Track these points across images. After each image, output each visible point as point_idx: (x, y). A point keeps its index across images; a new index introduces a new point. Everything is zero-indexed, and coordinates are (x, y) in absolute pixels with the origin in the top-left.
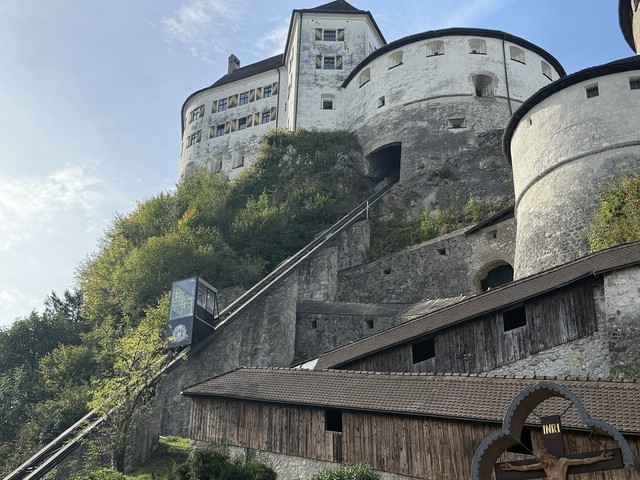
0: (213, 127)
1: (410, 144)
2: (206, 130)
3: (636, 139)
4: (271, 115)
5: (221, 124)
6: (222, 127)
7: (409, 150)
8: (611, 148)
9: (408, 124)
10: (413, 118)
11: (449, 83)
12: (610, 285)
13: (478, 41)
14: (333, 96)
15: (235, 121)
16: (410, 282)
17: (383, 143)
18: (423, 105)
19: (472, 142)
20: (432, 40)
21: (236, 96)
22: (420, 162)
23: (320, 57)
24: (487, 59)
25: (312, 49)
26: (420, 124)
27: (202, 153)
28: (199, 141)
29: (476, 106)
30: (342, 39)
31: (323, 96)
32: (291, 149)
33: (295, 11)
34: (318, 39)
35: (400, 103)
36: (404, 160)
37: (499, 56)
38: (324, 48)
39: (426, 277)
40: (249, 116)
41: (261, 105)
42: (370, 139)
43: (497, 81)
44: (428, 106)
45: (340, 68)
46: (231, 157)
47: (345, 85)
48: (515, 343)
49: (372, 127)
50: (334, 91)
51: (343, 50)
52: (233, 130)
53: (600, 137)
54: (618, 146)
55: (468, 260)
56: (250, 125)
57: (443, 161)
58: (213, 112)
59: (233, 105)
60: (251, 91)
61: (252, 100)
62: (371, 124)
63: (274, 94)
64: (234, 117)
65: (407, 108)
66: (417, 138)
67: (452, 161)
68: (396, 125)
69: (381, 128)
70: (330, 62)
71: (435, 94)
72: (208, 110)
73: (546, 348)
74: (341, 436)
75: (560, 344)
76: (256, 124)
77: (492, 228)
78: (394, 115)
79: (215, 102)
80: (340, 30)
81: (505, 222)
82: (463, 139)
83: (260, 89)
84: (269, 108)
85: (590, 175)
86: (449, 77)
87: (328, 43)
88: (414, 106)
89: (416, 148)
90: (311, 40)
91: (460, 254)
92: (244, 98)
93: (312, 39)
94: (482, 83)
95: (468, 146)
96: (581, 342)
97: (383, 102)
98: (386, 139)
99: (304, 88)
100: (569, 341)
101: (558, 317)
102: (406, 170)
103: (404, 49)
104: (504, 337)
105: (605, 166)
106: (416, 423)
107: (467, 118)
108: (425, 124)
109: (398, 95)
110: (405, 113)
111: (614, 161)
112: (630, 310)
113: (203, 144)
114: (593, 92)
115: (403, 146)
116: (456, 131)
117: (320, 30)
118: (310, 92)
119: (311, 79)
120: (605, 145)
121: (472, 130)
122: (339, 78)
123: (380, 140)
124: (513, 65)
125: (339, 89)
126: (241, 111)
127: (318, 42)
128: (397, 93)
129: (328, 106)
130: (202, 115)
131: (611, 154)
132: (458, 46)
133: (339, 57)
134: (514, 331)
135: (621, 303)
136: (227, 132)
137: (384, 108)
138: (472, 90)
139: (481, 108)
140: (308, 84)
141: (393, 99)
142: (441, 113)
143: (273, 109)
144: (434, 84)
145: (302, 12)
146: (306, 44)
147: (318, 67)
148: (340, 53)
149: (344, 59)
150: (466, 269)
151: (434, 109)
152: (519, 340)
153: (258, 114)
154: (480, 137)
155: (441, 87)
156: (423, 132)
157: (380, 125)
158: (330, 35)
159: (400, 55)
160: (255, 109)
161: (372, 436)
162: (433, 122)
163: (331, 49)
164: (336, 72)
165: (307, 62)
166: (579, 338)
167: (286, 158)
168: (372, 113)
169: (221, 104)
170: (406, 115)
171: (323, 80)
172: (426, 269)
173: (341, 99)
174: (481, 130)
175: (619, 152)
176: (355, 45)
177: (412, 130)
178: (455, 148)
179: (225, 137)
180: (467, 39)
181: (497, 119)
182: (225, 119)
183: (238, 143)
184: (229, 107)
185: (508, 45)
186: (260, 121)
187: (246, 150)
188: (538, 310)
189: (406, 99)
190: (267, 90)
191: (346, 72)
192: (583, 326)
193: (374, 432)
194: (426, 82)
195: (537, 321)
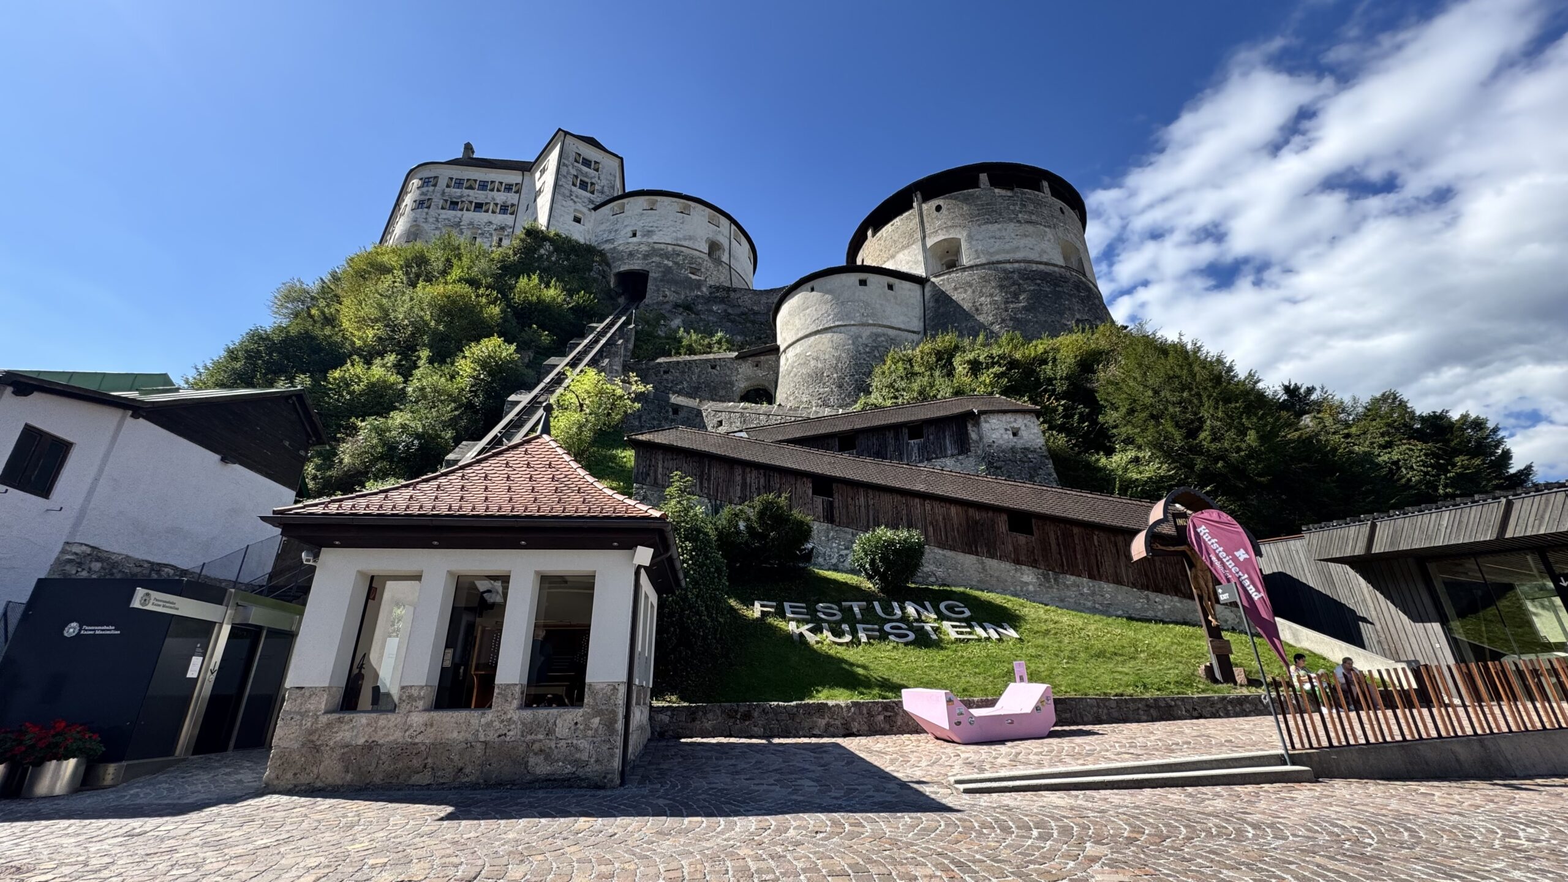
0: (446, 201)
1: (657, 275)
2: (438, 200)
3: (889, 324)
4: (510, 210)
5: (455, 200)
6: (457, 203)
7: (655, 279)
8: (874, 325)
9: (657, 259)
10: (661, 255)
11: (690, 238)
12: (986, 422)
13: (714, 216)
14: (584, 214)
15: (471, 202)
16: (685, 384)
17: (632, 267)
18: (670, 248)
19: (704, 289)
20: (682, 201)
21: (475, 181)
22: (664, 291)
23: (577, 177)
24: (719, 232)
25: (570, 168)
26: (666, 262)
27: (431, 220)
28: (428, 207)
29: (708, 263)
30: (597, 170)
31: (575, 210)
32: (547, 245)
33: (560, 130)
34: (576, 161)
35: (650, 240)
36: (651, 286)
37: (727, 233)
38: (580, 171)
39: (699, 383)
40: (487, 204)
41: (501, 197)
42: (619, 260)
43: (724, 250)
44: (674, 250)
45: (592, 193)
46: (462, 233)
47: (596, 209)
48: (915, 450)
49: (622, 251)
50: (585, 210)
51: (597, 179)
52: (468, 210)
53: (868, 316)
54: (880, 326)
55: (734, 378)
56: (487, 211)
57: (683, 297)
58: (448, 186)
59: (471, 188)
60: (492, 182)
61: (492, 190)
62: (621, 248)
63: (516, 192)
64: (470, 199)
65: (656, 246)
66: (663, 272)
67: (689, 299)
68: (646, 256)
69: (631, 254)
70: (584, 185)
71: (679, 242)
72: (442, 183)
73: (937, 458)
74: (831, 504)
75: (946, 456)
76: (493, 212)
77: (757, 359)
78: (644, 248)
79: (451, 179)
80: (596, 162)
81: (768, 357)
82: (698, 285)
83: (501, 183)
84: (509, 203)
85: (860, 339)
86: (691, 234)
87: (585, 169)
88: (662, 246)
89: (661, 281)
90: (570, 159)
91: (729, 372)
92: (483, 186)
93: (572, 159)
94: (714, 247)
95: (702, 292)
96: (960, 457)
97: (634, 235)
98: (636, 265)
99: (560, 197)
100: (952, 456)
101: (945, 437)
102: (652, 296)
103: (659, 198)
104: (908, 444)
105: (870, 336)
106: (917, 500)
107: (703, 270)
108: (670, 264)
109: (649, 233)
110: (654, 250)
111: (878, 335)
112: (1001, 442)
113: (433, 212)
114: (863, 283)
115: (650, 275)
116: (694, 277)
117: (580, 155)
118: (564, 203)
119: (567, 193)
120: (871, 322)
121: (705, 280)
122: (591, 201)
123: (629, 264)
124: (734, 242)
125: (590, 210)
126: (479, 196)
127: (576, 164)
128: (649, 231)
129: (577, 220)
130: (435, 185)
131: (875, 330)
132: (700, 214)
133: (592, 184)
134: (915, 441)
135: (994, 436)
136: (462, 210)
137: (634, 240)
138: (706, 251)
139: (712, 266)
140: (564, 196)
141: (645, 235)
142: (684, 260)
143: (513, 205)
144: (680, 235)
145: (566, 133)
146: (566, 162)
147: (574, 185)
148: (593, 181)
149: (597, 187)
150: (732, 385)
151: (678, 255)
152: (919, 449)
153: (496, 204)
154: (710, 287)
155: (685, 239)
156: (668, 270)
157: (630, 252)
158: (587, 163)
159: (654, 203)
160: (493, 199)
161: (868, 506)
162: (676, 263)
163: (586, 175)
164: (589, 195)
165: (565, 177)
166: (959, 454)
167: (542, 251)
168: (623, 241)
169: (459, 183)
170: (653, 252)
171: (577, 197)
172: (699, 376)
173: (592, 219)
174: (710, 282)
175: (880, 330)
176: (607, 179)
177: (659, 265)
178: (692, 290)
179: (459, 213)
180: (708, 210)
181: (722, 279)
182: (461, 197)
183: (471, 223)
184: (466, 188)
185: (733, 227)
186: (498, 211)
187: (480, 231)
188: (932, 429)
189: (655, 238)
190: (509, 188)
191: (598, 199)
192: (962, 447)
193: (871, 502)
194: (674, 232)
195: (931, 437)
